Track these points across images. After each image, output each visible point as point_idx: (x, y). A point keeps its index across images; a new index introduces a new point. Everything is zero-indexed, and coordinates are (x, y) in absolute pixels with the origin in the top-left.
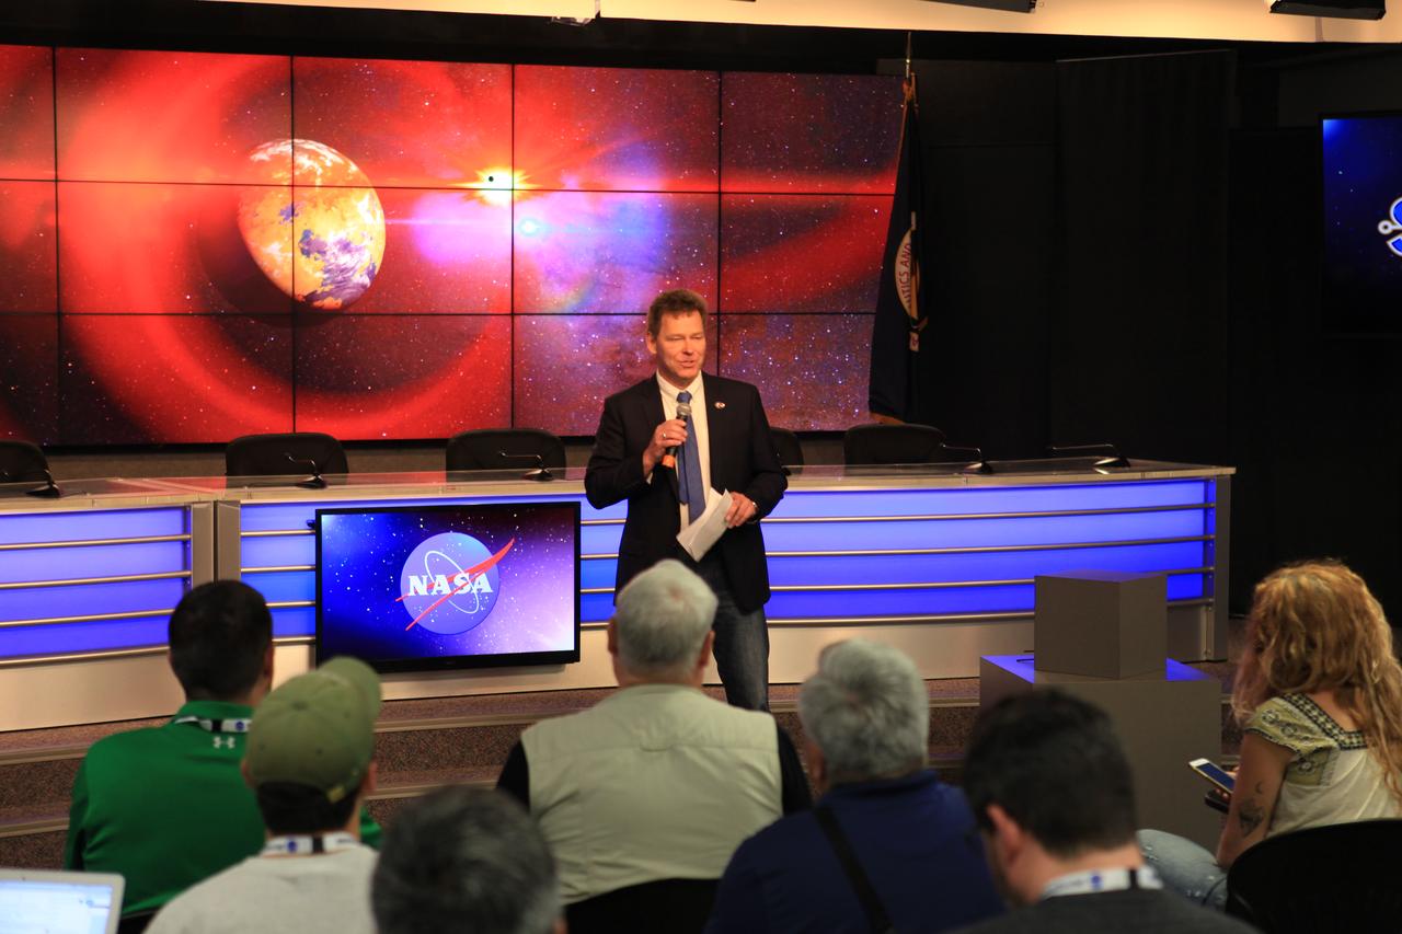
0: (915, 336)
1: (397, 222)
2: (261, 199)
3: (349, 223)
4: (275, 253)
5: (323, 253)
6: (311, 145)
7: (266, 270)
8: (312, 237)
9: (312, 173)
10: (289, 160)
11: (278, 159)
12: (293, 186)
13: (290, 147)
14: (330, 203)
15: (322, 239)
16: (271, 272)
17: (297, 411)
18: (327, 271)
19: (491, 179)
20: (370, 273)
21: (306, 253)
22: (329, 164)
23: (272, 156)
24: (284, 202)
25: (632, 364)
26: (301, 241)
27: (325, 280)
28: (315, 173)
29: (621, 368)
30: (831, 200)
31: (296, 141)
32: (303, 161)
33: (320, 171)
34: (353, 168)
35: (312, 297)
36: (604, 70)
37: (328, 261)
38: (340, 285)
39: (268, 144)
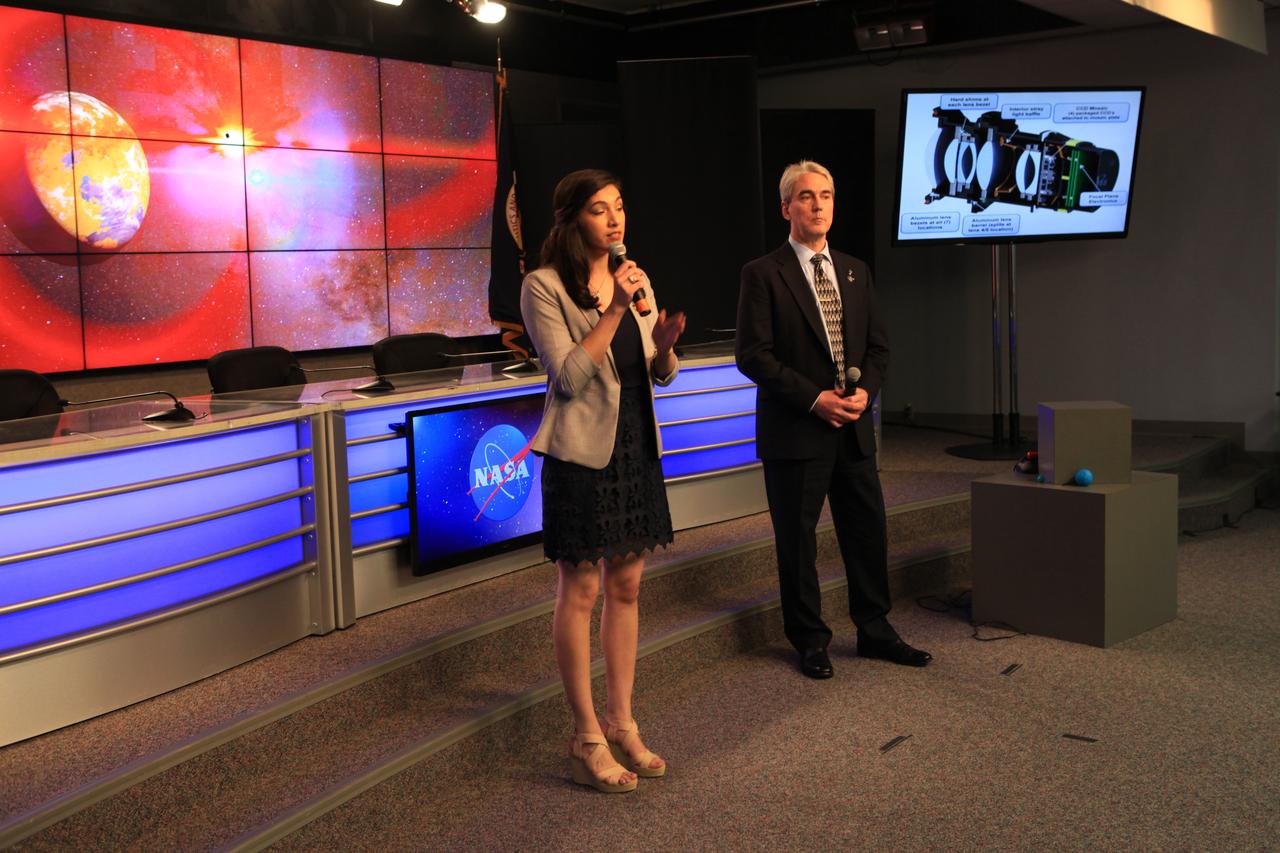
0: (522, 262)
1: (158, 170)
2: (45, 146)
3: (120, 171)
4: (58, 198)
5: (100, 197)
6: (85, 98)
7: (53, 213)
8: (90, 183)
9: (87, 124)
10: (68, 112)
11: (58, 110)
12: (71, 135)
13: (67, 99)
14: (104, 152)
15: (98, 184)
16: (58, 214)
17: (86, 343)
18: (104, 214)
19: (227, 136)
20: (139, 216)
21: (86, 197)
22: (101, 117)
23: (52, 107)
24: (65, 151)
25: (332, 291)
26: (81, 187)
27: (103, 222)
28: (90, 125)
29: (325, 294)
30: (450, 161)
31: (72, 93)
32: (79, 112)
33: (93, 123)
34: (121, 121)
35: (91, 239)
36: (304, 50)
37: (104, 205)
38: (116, 226)
39: (49, 95)
